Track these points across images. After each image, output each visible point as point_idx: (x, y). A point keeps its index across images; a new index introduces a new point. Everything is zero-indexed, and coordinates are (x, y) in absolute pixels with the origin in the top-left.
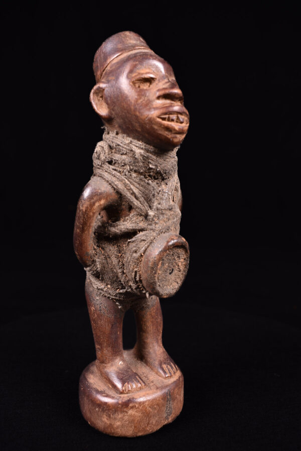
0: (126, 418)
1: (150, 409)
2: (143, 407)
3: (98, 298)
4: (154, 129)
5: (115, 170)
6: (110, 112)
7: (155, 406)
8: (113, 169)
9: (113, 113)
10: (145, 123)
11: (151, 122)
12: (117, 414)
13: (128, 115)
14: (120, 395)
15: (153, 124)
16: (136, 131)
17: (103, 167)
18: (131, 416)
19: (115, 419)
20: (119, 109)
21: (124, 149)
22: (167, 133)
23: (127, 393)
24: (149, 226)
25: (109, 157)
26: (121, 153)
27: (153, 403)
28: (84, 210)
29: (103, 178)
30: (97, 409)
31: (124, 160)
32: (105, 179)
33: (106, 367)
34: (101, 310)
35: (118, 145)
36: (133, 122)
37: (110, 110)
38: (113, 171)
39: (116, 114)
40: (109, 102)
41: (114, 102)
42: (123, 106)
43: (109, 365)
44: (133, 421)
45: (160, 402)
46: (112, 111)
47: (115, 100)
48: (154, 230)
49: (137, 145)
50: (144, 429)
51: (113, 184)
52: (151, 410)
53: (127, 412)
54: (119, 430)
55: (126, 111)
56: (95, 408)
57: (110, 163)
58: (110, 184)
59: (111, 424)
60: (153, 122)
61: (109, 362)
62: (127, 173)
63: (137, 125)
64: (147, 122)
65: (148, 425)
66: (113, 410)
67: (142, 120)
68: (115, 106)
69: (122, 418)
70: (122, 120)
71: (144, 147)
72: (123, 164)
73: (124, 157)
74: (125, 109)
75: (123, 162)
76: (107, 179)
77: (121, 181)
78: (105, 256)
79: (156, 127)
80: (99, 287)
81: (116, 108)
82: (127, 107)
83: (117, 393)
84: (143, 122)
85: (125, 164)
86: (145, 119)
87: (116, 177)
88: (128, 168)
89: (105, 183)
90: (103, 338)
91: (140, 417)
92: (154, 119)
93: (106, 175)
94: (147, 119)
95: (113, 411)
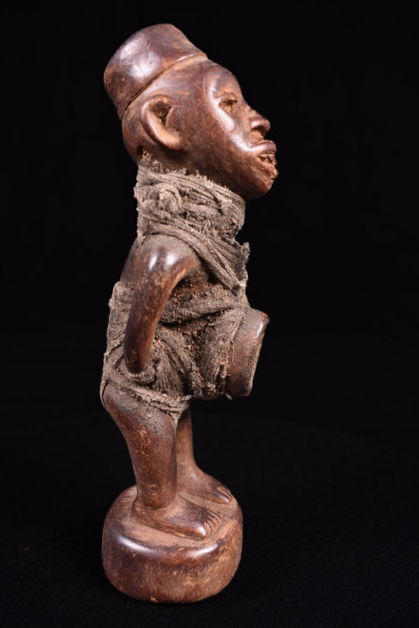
0: (217, 569)
3: (149, 416)
4: (252, 171)
5: (192, 226)
6: (183, 142)
8: (189, 225)
9: (188, 143)
10: (241, 164)
11: (250, 162)
12: (206, 568)
13: (215, 149)
14: (203, 542)
15: (251, 165)
16: (225, 172)
17: (173, 222)
18: (222, 563)
19: (204, 575)
20: (201, 140)
21: (203, 196)
22: (264, 177)
23: (210, 536)
24: (237, 302)
25: (182, 208)
26: (198, 202)
28: (163, 287)
29: (177, 237)
30: (175, 573)
31: (204, 212)
32: (182, 239)
33: (164, 511)
34: (157, 432)
35: (194, 191)
36: (222, 160)
37: (184, 138)
38: (190, 228)
39: (193, 146)
40: (183, 127)
41: (193, 129)
42: (210, 137)
43: (169, 507)
44: (222, 570)
46: (187, 141)
47: (195, 126)
48: (240, 307)
49: (222, 192)
51: (194, 247)
53: (217, 561)
54: (207, 589)
55: (214, 144)
56: (171, 572)
57: (184, 215)
58: (190, 246)
59: (197, 586)
60: (252, 162)
61: (169, 504)
62: (207, 230)
63: (228, 164)
64: (244, 161)
66: (201, 564)
67: (237, 157)
68: (194, 134)
69: (212, 571)
70: (202, 156)
71: (229, 195)
72: (202, 218)
73: (203, 208)
74: (212, 141)
75: (203, 215)
76: (186, 240)
77: (203, 242)
78: (168, 351)
79: (254, 169)
80: (154, 399)
81: (195, 137)
82: (216, 138)
83: (197, 540)
84: (238, 161)
85: (205, 218)
86: (241, 157)
87: (196, 237)
88: (209, 223)
89: (183, 245)
90: (162, 471)
91: (229, 560)
92: (254, 159)
93: (182, 234)
94: (244, 158)
95: (200, 566)
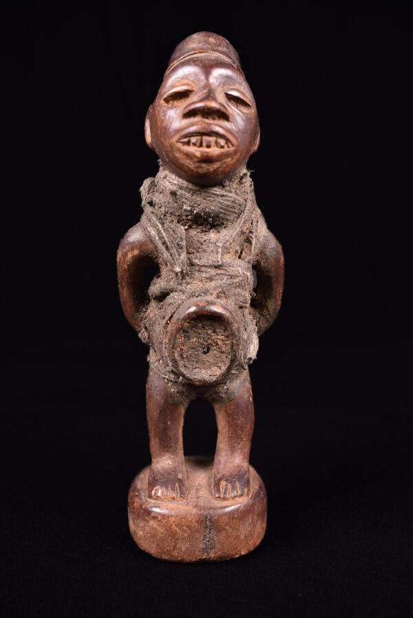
0: (148, 529)
1: (176, 528)
2: (166, 522)
3: (151, 374)
4: (176, 157)
7: (185, 528)
8: (151, 212)
11: (172, 148)
15: (174, 151)
17: (145, 209)
18: (152, 528)
19: (138, 526)
21: (161, 186)
22: (188, 161)
23: (156, 499)
24: (179, 286)
25: (149, 197)
26: (160, 191)
27: (182, 522)
31: (160, 200)
34: (151, 390)
36: (162, 151)
37: (151, 137)
38: (151, 214)
44: (154, 536)
45: (193, 525)
48: (183, 292)
50: (168, 553)
52: (178, 531)
53: (148, 522)
57: (151, 203)
62: (162, 216)
63: (164, 154)
65: (174, 548)
67: (166, 147)
71: (176, 183)
72: (160, 206)
73: (161, 196)
75: (159, 202)
77: (155, 226)
78: (152, 321)
84: (167, 150)
90: (151, 425)
91: (163, 533)
92: (174, 145)
93: (144, 220)
94: (169, 145)
